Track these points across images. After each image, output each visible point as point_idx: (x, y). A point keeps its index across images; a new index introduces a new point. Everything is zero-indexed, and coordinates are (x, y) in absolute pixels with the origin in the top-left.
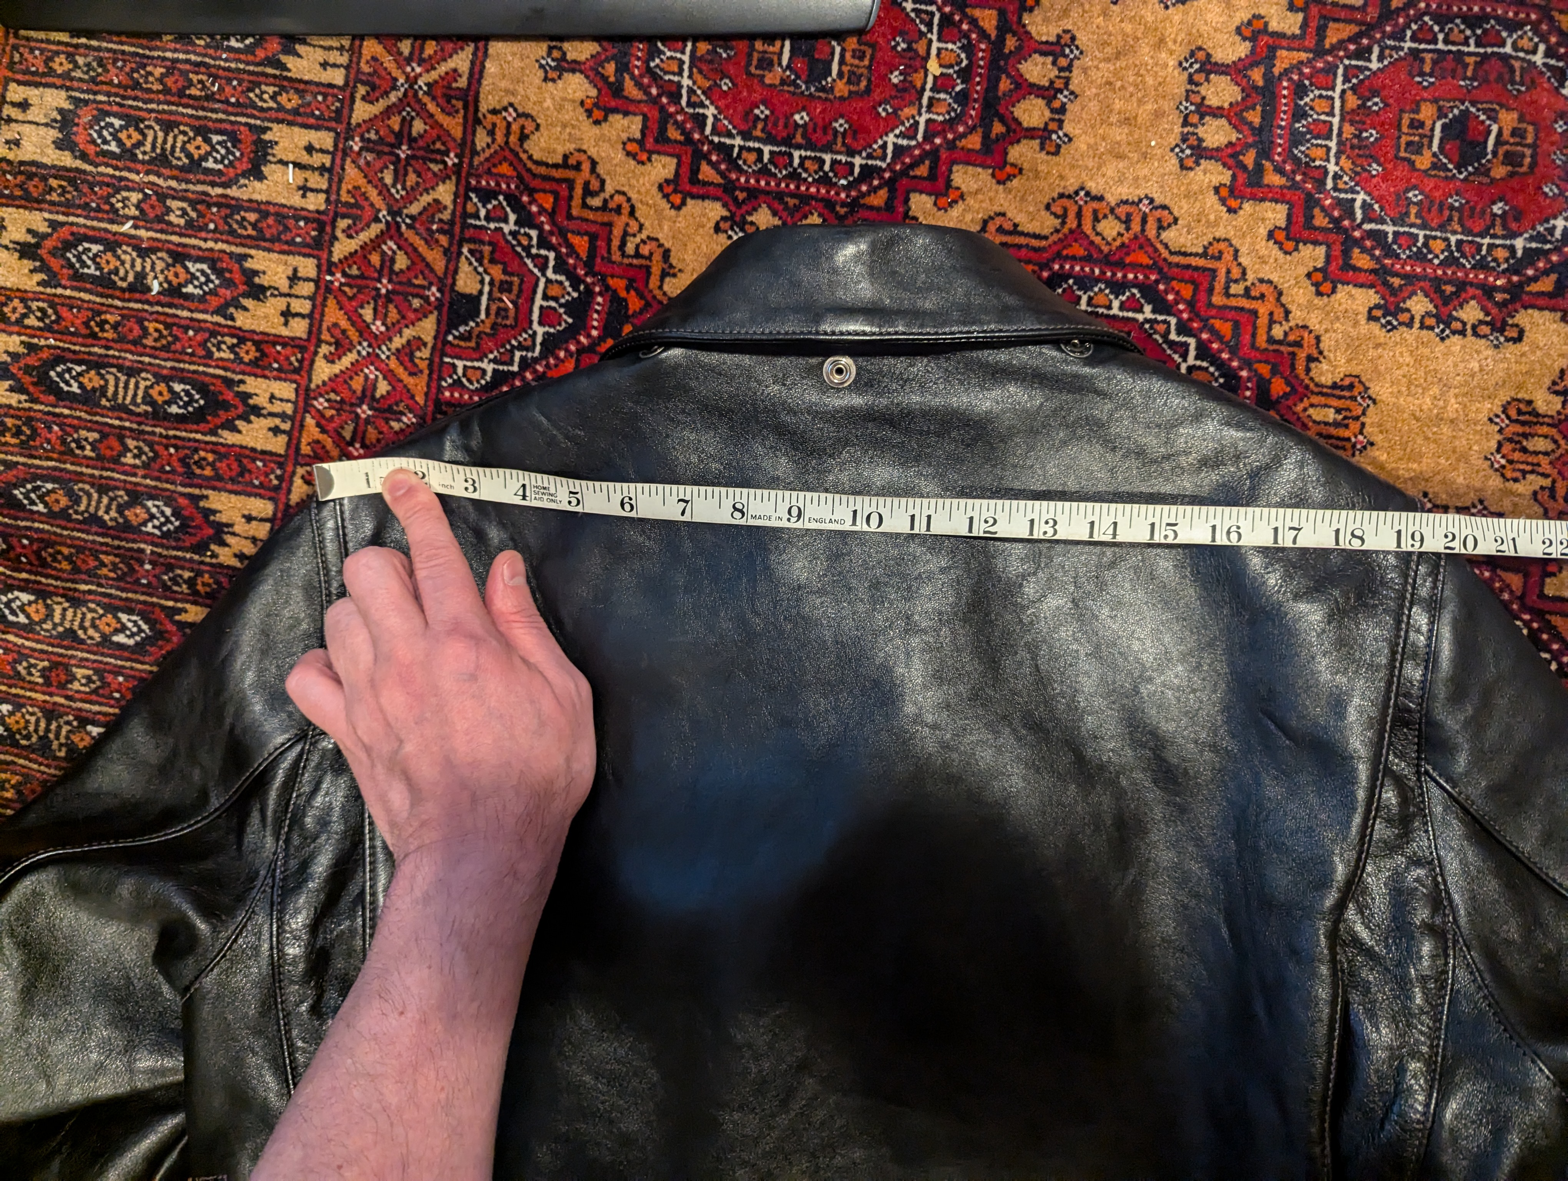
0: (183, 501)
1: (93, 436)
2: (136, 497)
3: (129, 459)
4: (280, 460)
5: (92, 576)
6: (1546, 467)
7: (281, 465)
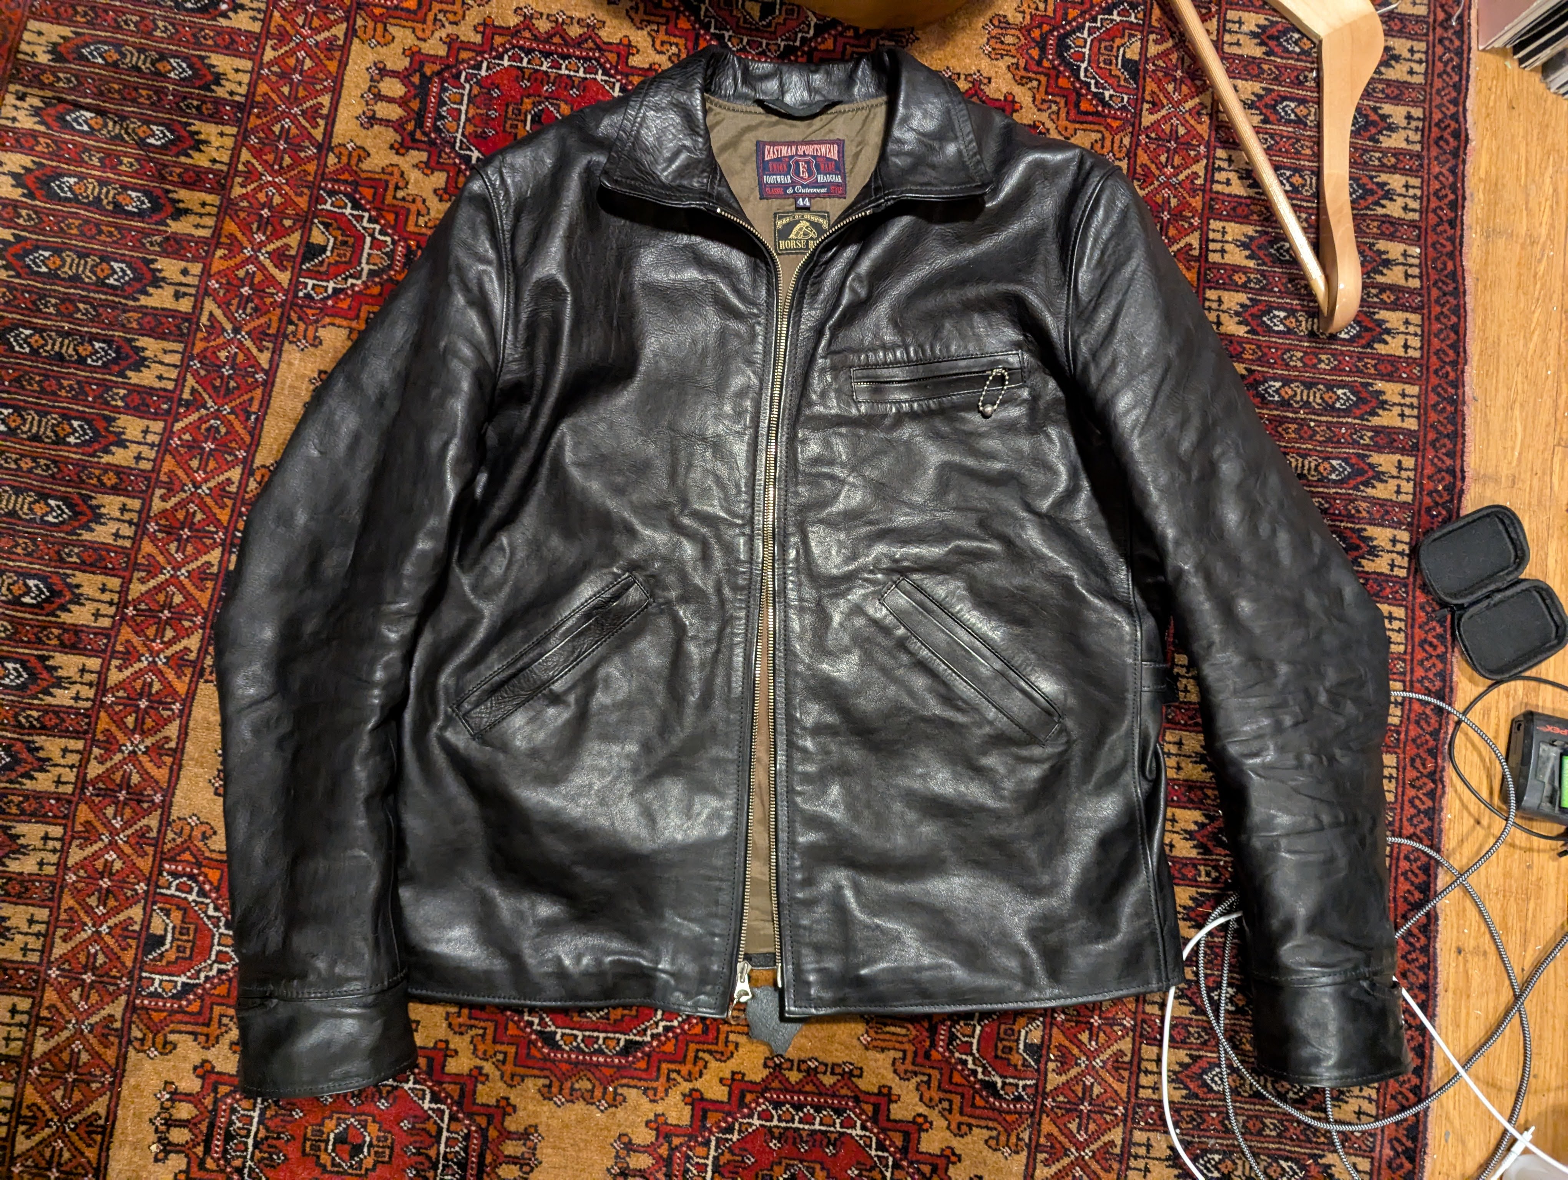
0: (195, 60)
1: (135, 18)
2: (163, 57)
3: (158, 33)
4: (257, 37)
5: (134, 102)
6: (1014, 52)
7: (257, 39)
